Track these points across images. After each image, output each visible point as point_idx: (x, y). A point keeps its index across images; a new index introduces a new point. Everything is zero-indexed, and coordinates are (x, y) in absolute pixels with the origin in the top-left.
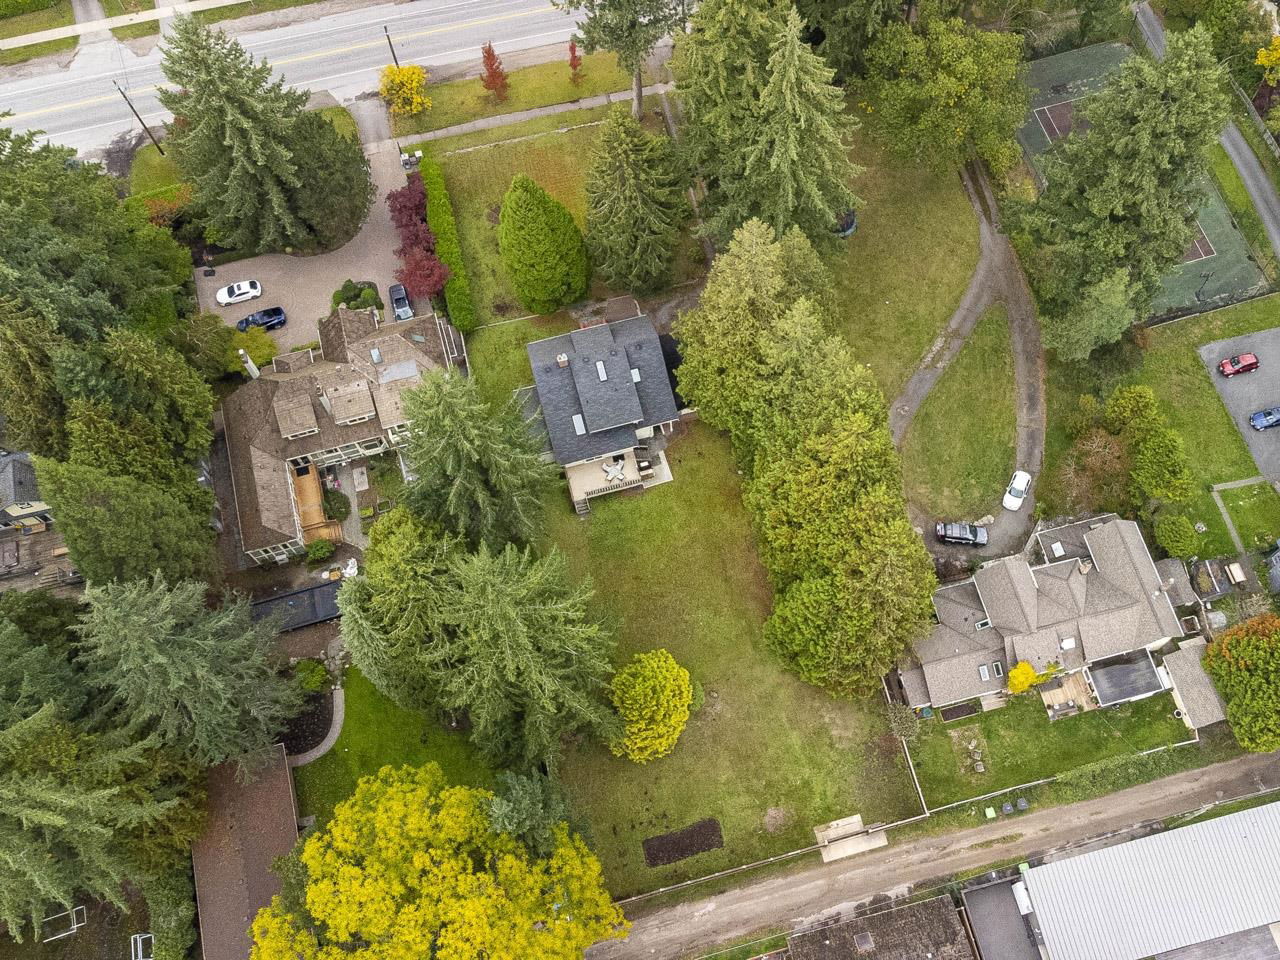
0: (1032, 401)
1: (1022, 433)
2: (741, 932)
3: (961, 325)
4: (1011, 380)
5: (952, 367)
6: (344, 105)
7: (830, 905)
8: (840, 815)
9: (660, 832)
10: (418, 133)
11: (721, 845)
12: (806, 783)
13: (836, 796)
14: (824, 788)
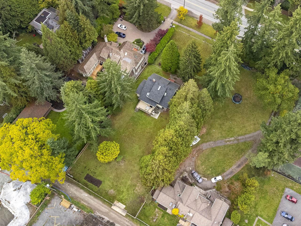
0: (239, 166)
1: (230, 170)
2: (86, 204)
3: (241, 139)
4: (239, 158)
5: (230, 145)
6: (172, 8)
7: (104, 216)
8: (122, 203)
9: (92, 175)
10: (179, 23)
11: (98, 187)
12: (123, 192)
13: (125, 199)
14: (125, 196)
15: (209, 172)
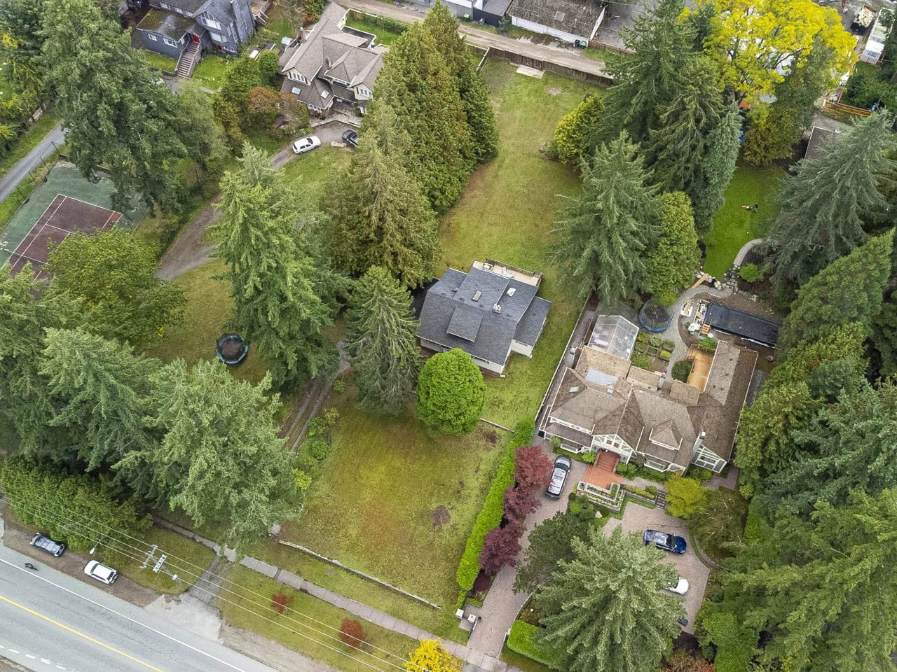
8: (526, 77)
13: (520, 84)
14: (523, 89)
15: (327, 158)
